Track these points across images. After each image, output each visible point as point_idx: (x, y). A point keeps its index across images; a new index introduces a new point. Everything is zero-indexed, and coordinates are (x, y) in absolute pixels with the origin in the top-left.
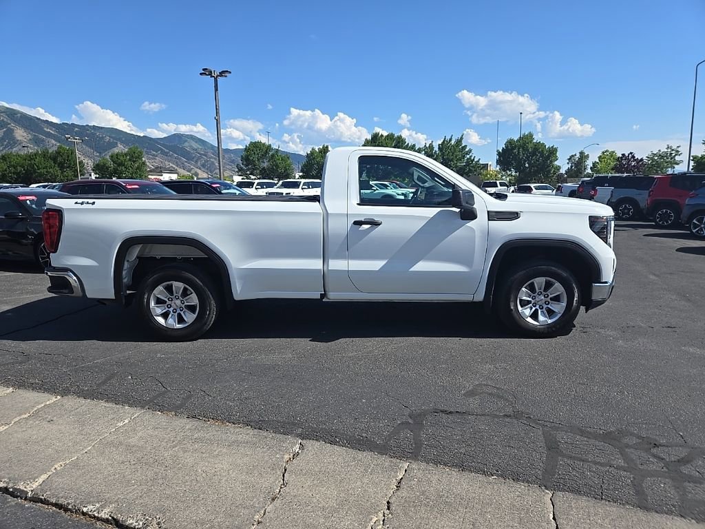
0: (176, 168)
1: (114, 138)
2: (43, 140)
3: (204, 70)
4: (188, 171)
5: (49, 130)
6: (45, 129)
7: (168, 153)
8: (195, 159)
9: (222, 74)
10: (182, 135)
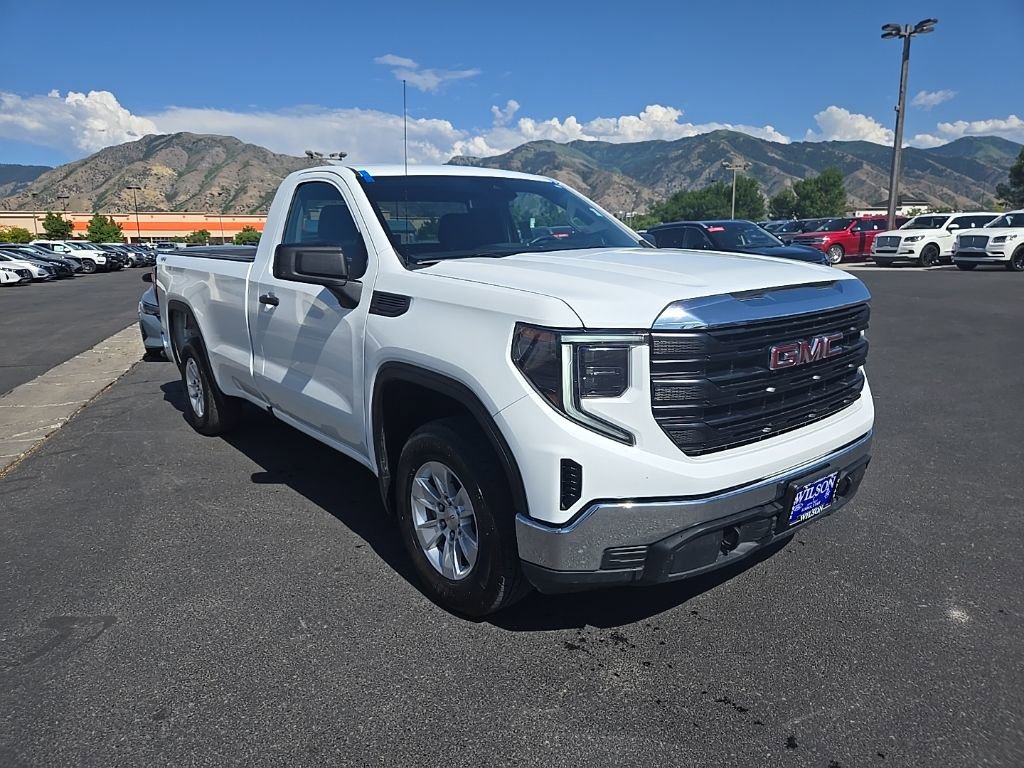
0: (953, 194)
1: (858, 156)
2: (764, 169)
3: (884, 28)
4: (974, 199)
5: (773, 155)
6: (769, 154)
7: (943, 171)
8: (992, 178)
9: (920, 27)
10: (975, 139)
